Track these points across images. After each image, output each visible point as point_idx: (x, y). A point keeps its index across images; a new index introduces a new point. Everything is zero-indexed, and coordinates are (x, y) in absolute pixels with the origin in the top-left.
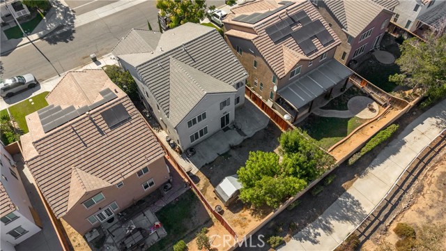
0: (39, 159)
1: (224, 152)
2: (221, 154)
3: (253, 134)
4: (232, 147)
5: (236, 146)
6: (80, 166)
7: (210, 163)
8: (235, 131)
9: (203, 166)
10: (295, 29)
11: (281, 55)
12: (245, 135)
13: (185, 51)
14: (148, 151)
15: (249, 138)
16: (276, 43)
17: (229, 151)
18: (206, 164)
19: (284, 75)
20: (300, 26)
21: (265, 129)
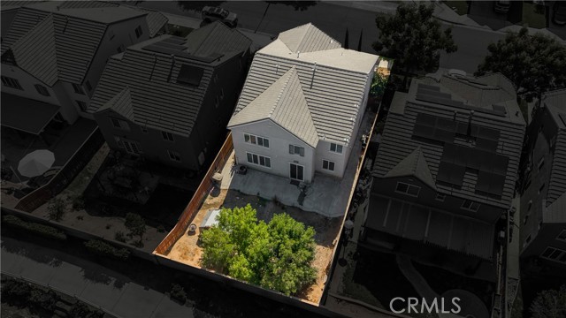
0: (118, 62)
1: (264, 197)
2: (261, 195)
3: (310, 210)
4: (276, 201)
5: (280, 204)
6: (132, 90)
7: (242, 193)
8: (298, 192)
9: (235, 190)
10: (459, 142)
11: (404, 154)
12: (301, 204)
13: (314, 72)
14: (181, 123)
15: (301, 210)
16: (414, 137)
17: (269, 201)
18: (239, 191)
19: (381, 176)
20: (471, 145)
21: (326, 218)
